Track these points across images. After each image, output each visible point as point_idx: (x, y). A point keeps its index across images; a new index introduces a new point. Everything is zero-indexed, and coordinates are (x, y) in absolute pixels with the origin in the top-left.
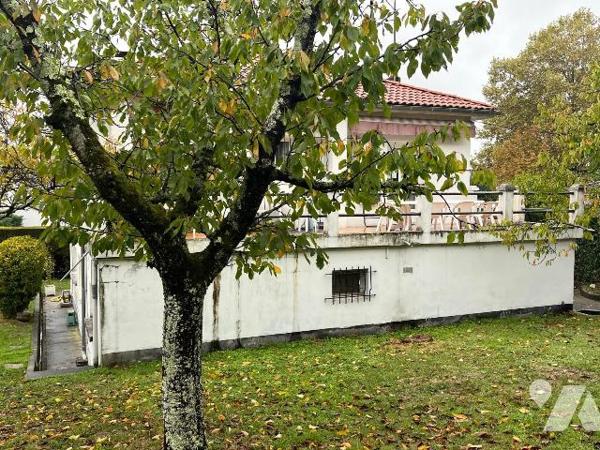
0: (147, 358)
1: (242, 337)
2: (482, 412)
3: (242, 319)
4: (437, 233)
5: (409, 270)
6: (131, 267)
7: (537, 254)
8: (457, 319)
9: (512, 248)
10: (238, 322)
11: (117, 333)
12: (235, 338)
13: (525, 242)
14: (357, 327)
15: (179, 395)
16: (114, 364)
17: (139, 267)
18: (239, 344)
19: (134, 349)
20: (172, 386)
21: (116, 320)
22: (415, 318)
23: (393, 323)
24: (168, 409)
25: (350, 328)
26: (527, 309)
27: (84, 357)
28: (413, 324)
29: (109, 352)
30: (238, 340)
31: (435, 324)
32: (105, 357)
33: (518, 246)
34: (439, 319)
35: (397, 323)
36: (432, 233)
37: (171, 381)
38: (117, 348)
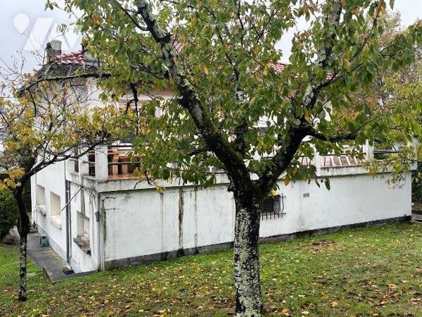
0: (135, 263)
1: (198, 246)
2: (404, 281)
3: (199, 233)
4: (325, 169)
5: (307, 195)
6: (124, 198)
7: (394, 181)
8: (339, 228)
9: (375, 178)
10: (196, 235)
11: (114, 246)
12: (194, 247)
13: (385, 173)
14: (274, 236)
15: (249, 272)
16: (114, 268)
17: (129, 198)
18: (196, 251)
19: (125, 257)
20: (244, 266)
21: (114, 236)
22: (311, 229)
23: (297, 233)
24: (242, 282)
25: (270, 237)
26: (383, 220)
27: (69, 268)
28: (310, 233)
29: (110, 260)
30: (196, 248)
31: (324, 232)
32: (106, 263)
33: (379, 176)
34: (327, 229)
35: (300, 233)
36: (322, 169)
37: (244, 263)
38: (115, 257)
